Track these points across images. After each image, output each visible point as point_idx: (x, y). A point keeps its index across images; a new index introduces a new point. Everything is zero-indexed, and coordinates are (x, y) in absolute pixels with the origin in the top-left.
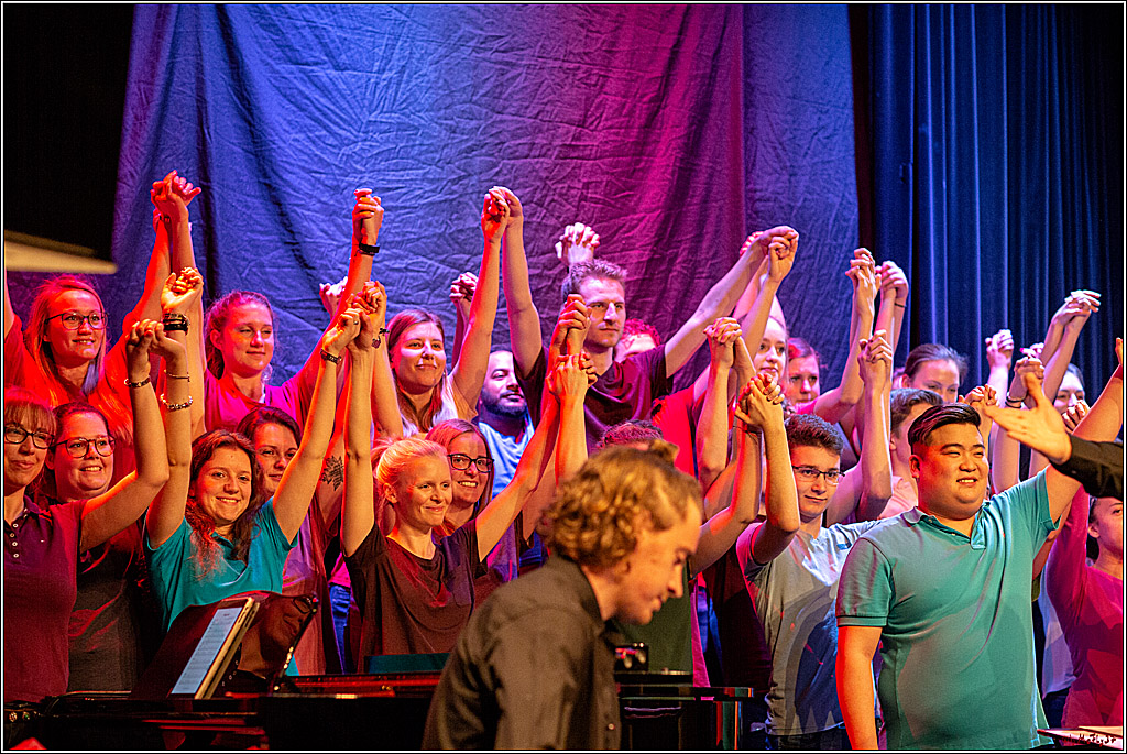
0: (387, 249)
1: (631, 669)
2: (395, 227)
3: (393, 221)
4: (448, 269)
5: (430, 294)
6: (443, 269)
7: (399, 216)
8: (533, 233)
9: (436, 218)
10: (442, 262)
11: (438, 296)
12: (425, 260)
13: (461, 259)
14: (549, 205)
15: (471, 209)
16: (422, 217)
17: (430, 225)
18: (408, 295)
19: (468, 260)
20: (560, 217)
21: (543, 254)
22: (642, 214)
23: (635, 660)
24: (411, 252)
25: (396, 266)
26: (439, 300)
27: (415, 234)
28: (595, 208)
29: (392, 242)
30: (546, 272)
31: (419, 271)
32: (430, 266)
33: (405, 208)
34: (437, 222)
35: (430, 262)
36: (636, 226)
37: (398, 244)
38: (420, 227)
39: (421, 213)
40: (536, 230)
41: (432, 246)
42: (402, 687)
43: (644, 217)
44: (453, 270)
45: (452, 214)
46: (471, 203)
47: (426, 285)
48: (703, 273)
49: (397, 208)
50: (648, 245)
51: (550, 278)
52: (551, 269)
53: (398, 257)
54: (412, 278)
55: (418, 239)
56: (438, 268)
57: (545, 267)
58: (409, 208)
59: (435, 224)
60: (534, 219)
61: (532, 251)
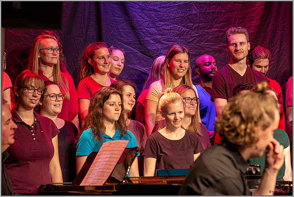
0: (163, 22)
1: (255, 174)
2: (166, 14)
3: (165, 12)
4: (185, 29)
5: (179, 38)
6: (184, 29)
7: (167, 10)
8: (216, 15)
9: (181, 10)
10: (183, 26)
11: (182, 39)
12: (177, 26)
13: (190, 25)
14: (222, 5)
15: (194, 7)
16: (176, 10)
17: (179, 13)
18: (171, 39)
19: (193, 26)
20: (226, 9)
21: (220, 23)
22: (257, 8)
23: (256, 171)
24: (172, 23)
25: (166, 28)
26: (182, 40)
27: (173, 16)
28: (239, 6)
29: (165, 19)
30: (221, 29)
31: (175, 30)
32: (179, 28)
33: (170, 7)
34: (181, 12)
35: (179, 27)
36: (255, 12)
37: (167, 20)
38: (175, 14)
39: (175, 9)
40: (218, 14)
41: (180, 21)
42: (170, 181)
43: (257, 9)
44: (187, 29)
45: (187, 9)
46: (194, 5)
47: (178, 35)
48: (279, 29)
49: (167, 7)
50: (259, 19)
51: (223, 32)
52: (223, 29)
53: (167, 25)
54: (173, 32)
55: (175, 18)
56: (182, 29)
57: (221, 28)
58: (171, 7)
59: (181, 13)
60: (217, 10)
61: (216, 22)
